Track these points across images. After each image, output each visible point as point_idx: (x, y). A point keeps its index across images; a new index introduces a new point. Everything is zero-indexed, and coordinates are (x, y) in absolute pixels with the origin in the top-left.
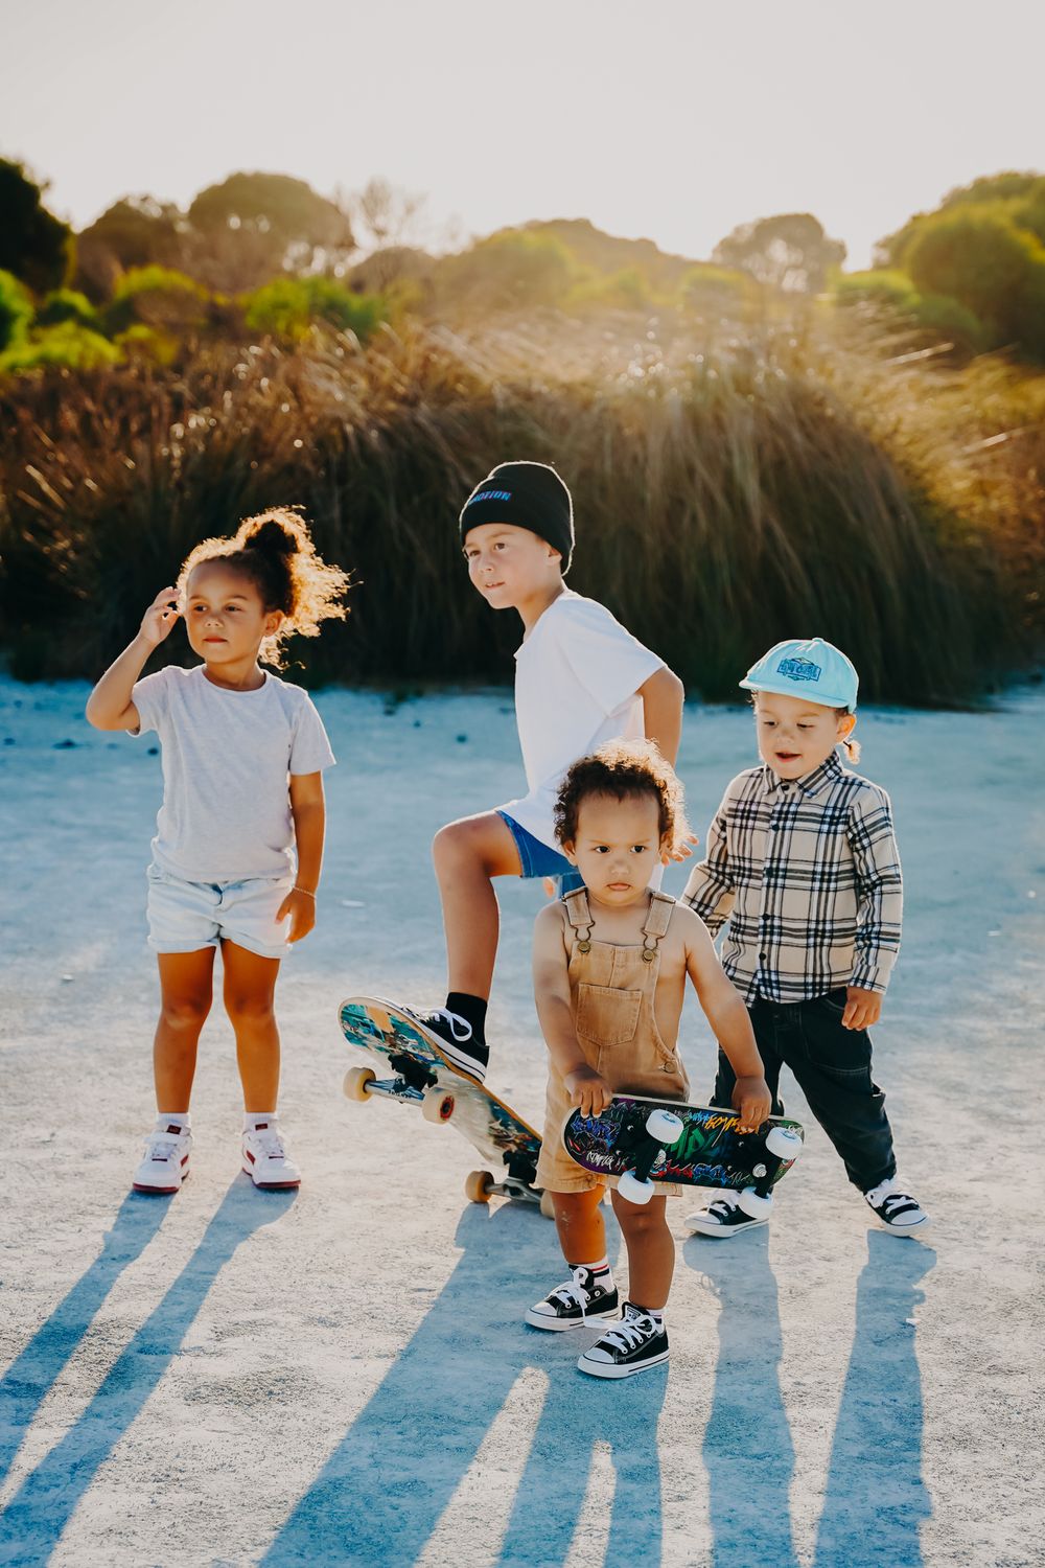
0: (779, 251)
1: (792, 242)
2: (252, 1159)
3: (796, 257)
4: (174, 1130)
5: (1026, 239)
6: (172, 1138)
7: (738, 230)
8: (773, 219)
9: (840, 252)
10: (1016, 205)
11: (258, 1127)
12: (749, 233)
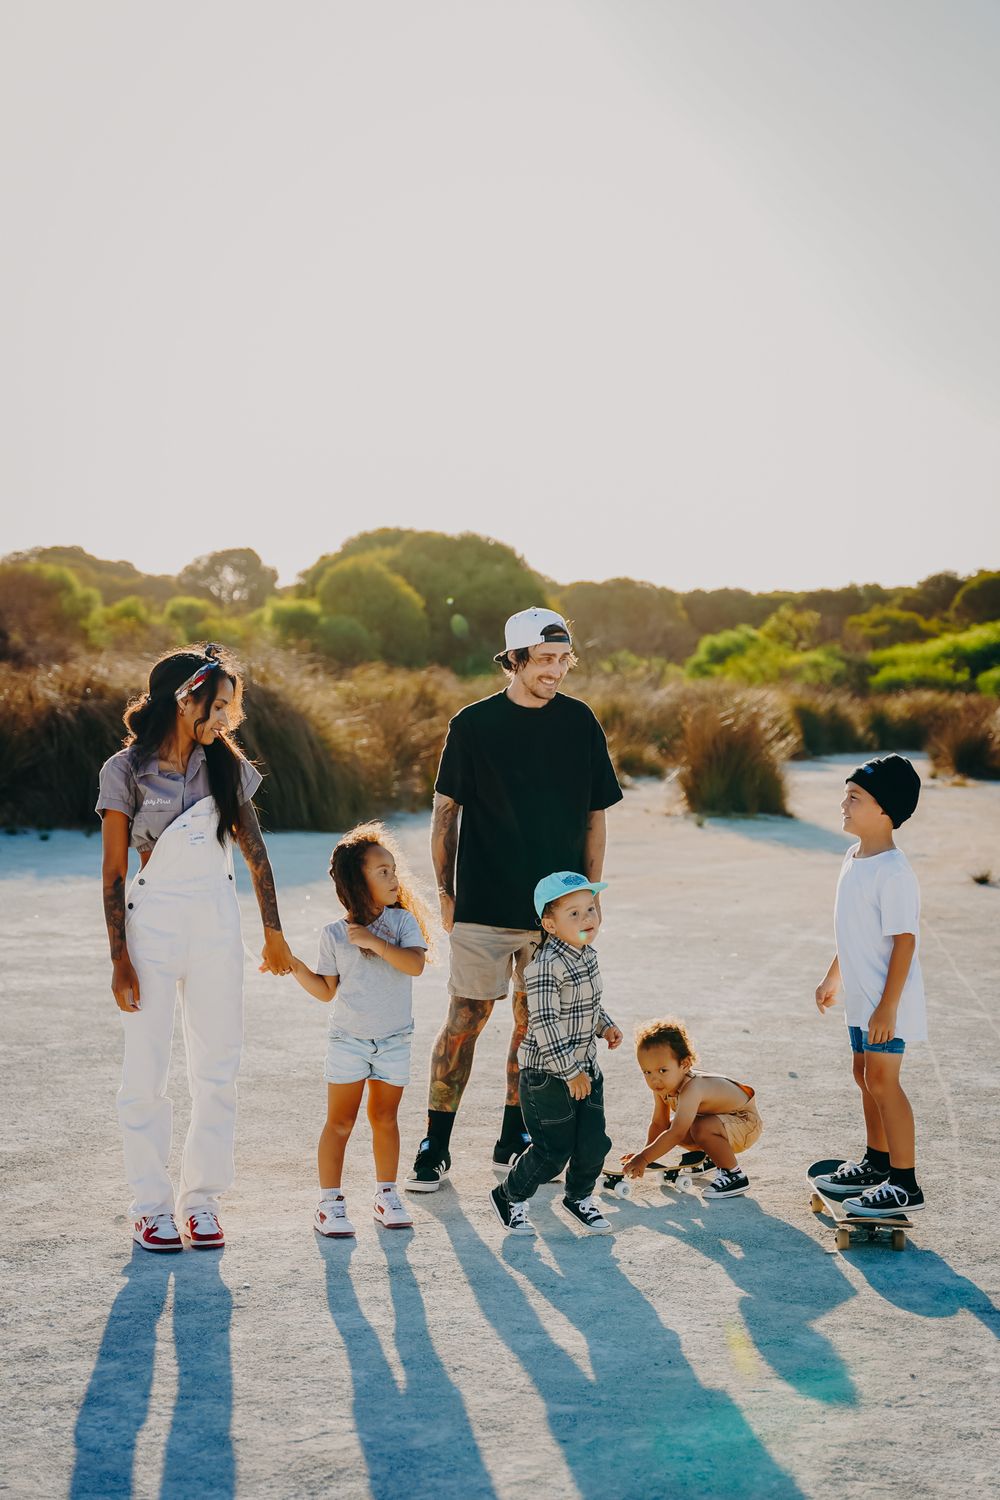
0: (229, 576)
1: (237, 568)
2: (382, 1211)
3: (242, 579)
4: (340, 1198)
5: (398, 580)
6: (339, 1203)
7: (198, 562)
8: (223, 552)
9: (274, 575)
10: (389, 553)
11: (385, 1191)
12: (205, 562)
